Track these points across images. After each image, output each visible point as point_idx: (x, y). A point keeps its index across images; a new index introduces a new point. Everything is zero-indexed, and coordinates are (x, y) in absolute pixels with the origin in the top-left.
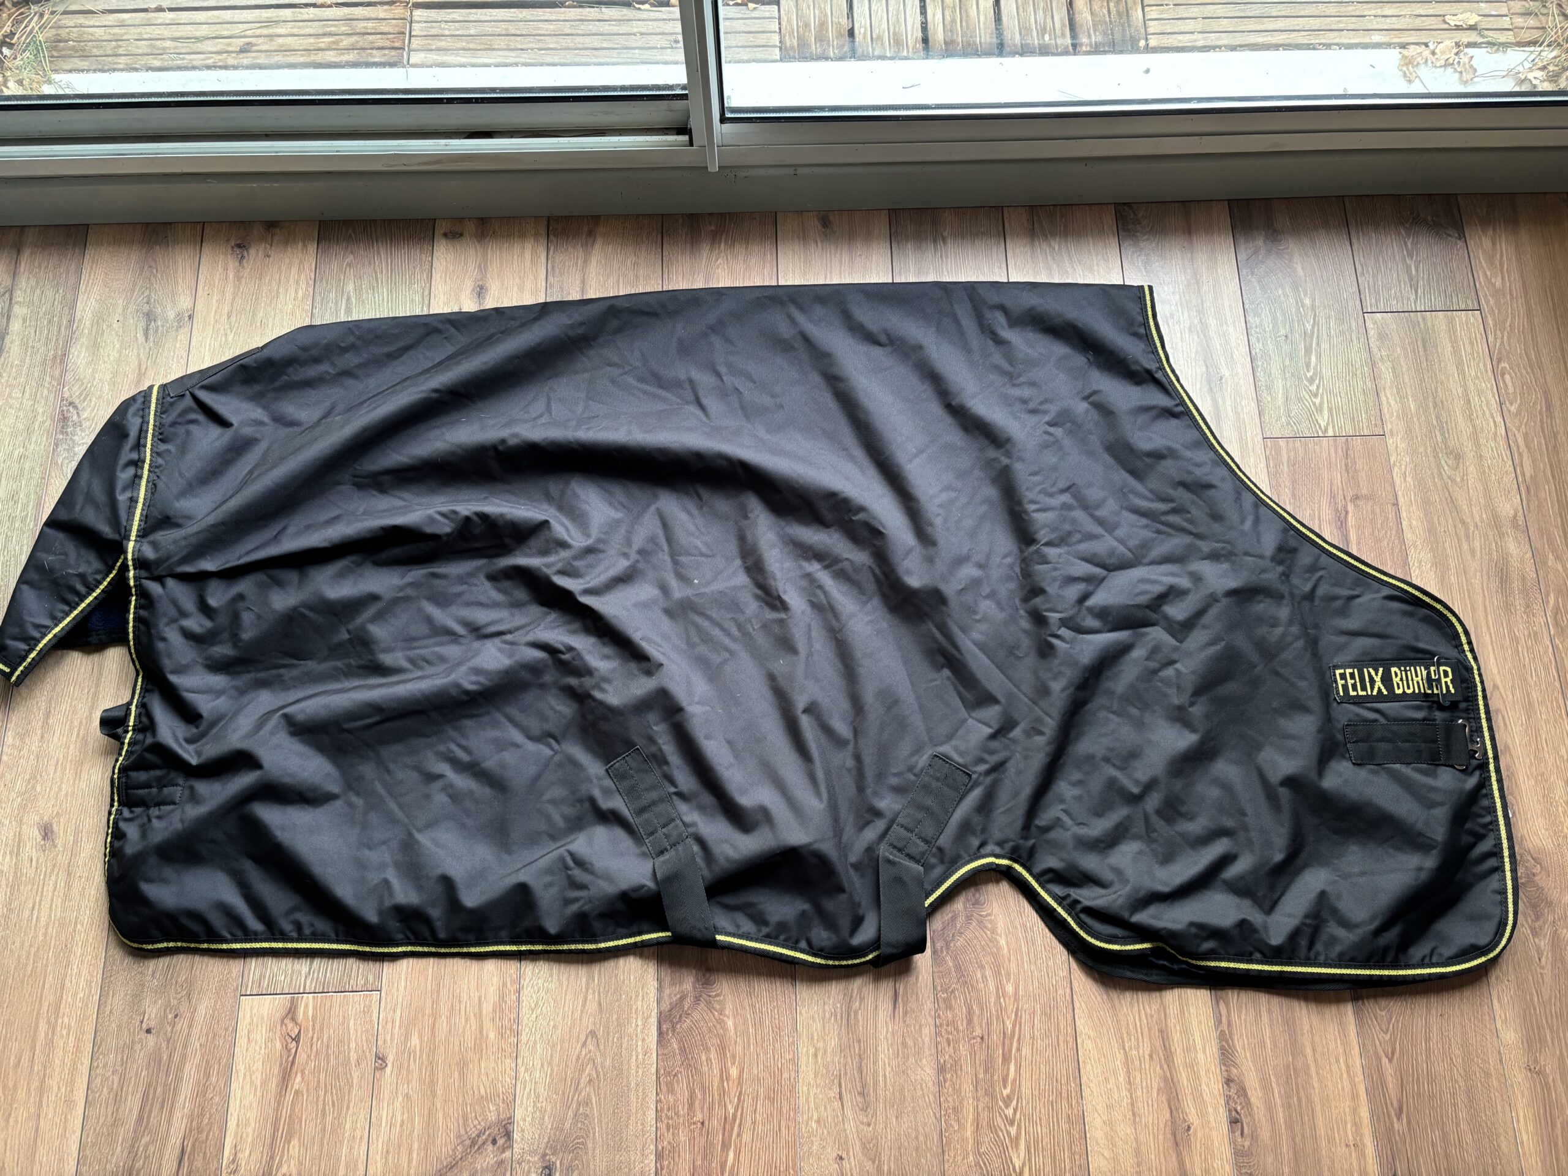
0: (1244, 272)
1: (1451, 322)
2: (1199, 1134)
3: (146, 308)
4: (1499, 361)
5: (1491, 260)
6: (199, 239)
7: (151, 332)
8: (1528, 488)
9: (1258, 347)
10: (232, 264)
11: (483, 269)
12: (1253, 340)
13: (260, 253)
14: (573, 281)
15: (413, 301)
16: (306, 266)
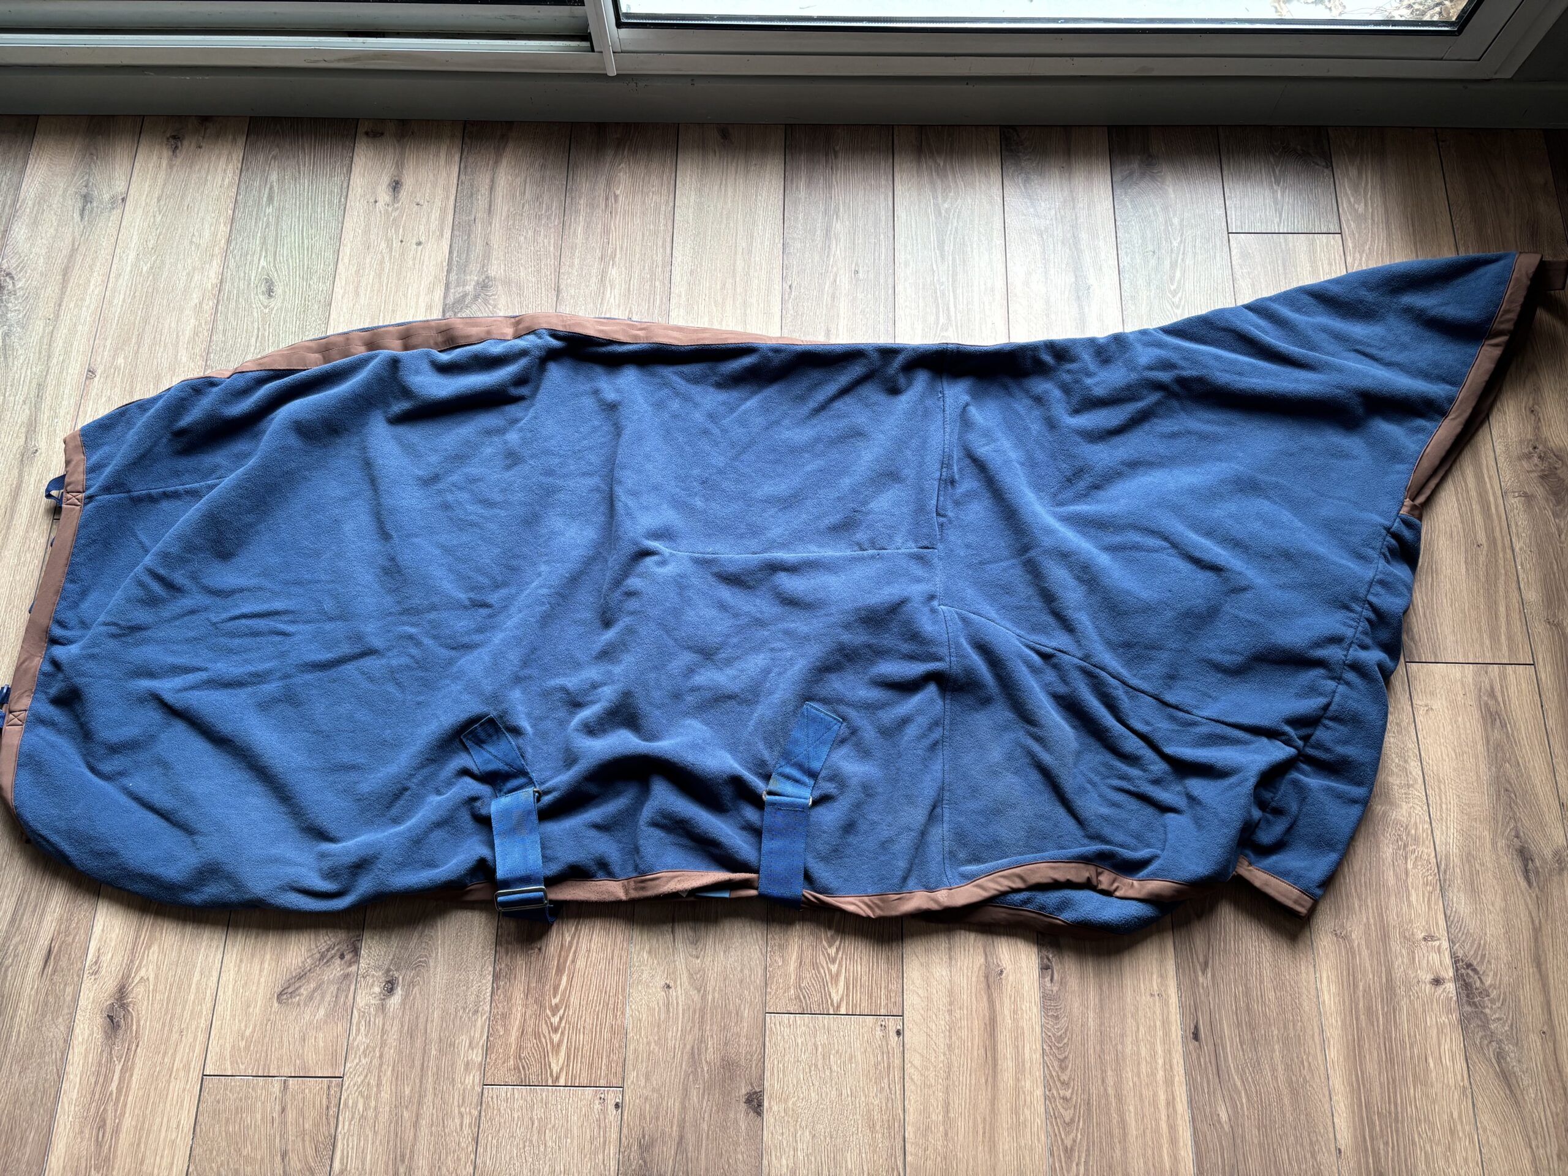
0: (1118, 192)
2: (1011, 978)
3: (84, 191)
5: (1356, 189)
6: (138, 130)
7: (87, 212)
9: (1125, 261)
10: (166, 153)
11: (400, 166)
12: (1122, 253)
13: (193, 145)
14: (483, 180)
15: (331, 192)
16: (234, 157)
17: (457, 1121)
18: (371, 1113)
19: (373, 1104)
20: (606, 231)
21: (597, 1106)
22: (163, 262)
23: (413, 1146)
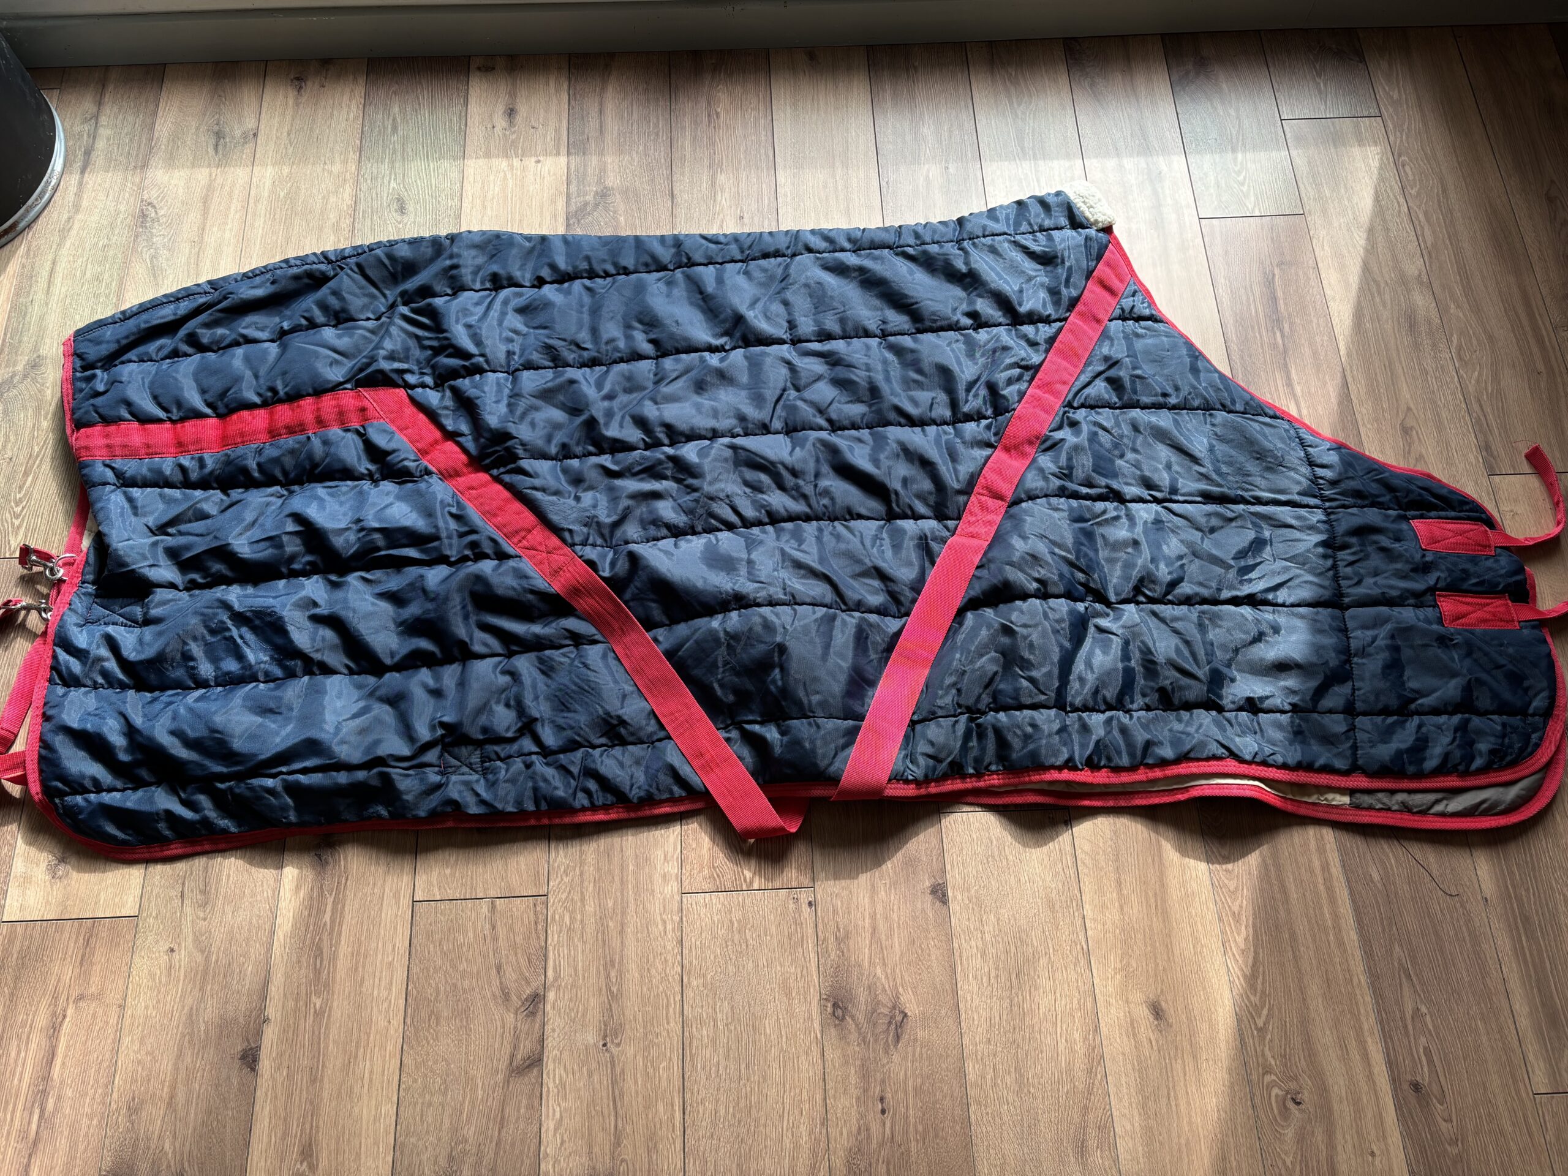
0: (1177, 89)
1: (1357, 125)
3: (216, 128)
4: (1400, 155)
5: (1390, 78)
6: (262, 72)
7: (220, 147)
8: (1430, 254)
10: (292, 93)
11: (513, 95)
12: (1188, 142)
13: (317, 86)
14: (591, 106)
15: (451, 121)
16: (357, 93)
17: (661, 927)
18: (577, 925)
19: (579, 917)
20: (712, 143)
21: (791, 906)
22: (298, 188)
23: (622, 950)
